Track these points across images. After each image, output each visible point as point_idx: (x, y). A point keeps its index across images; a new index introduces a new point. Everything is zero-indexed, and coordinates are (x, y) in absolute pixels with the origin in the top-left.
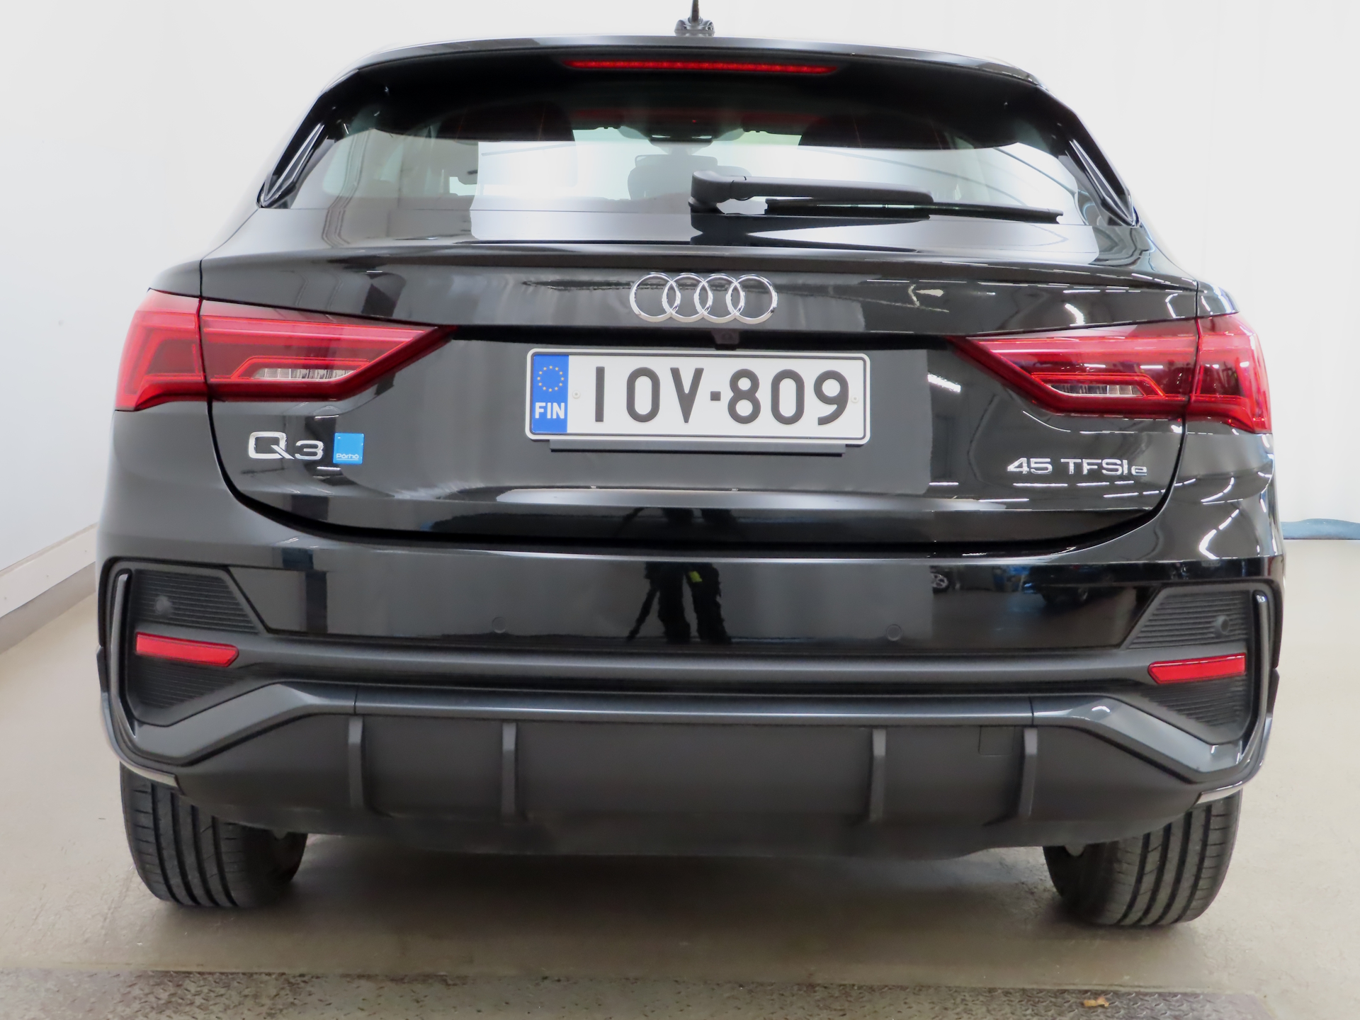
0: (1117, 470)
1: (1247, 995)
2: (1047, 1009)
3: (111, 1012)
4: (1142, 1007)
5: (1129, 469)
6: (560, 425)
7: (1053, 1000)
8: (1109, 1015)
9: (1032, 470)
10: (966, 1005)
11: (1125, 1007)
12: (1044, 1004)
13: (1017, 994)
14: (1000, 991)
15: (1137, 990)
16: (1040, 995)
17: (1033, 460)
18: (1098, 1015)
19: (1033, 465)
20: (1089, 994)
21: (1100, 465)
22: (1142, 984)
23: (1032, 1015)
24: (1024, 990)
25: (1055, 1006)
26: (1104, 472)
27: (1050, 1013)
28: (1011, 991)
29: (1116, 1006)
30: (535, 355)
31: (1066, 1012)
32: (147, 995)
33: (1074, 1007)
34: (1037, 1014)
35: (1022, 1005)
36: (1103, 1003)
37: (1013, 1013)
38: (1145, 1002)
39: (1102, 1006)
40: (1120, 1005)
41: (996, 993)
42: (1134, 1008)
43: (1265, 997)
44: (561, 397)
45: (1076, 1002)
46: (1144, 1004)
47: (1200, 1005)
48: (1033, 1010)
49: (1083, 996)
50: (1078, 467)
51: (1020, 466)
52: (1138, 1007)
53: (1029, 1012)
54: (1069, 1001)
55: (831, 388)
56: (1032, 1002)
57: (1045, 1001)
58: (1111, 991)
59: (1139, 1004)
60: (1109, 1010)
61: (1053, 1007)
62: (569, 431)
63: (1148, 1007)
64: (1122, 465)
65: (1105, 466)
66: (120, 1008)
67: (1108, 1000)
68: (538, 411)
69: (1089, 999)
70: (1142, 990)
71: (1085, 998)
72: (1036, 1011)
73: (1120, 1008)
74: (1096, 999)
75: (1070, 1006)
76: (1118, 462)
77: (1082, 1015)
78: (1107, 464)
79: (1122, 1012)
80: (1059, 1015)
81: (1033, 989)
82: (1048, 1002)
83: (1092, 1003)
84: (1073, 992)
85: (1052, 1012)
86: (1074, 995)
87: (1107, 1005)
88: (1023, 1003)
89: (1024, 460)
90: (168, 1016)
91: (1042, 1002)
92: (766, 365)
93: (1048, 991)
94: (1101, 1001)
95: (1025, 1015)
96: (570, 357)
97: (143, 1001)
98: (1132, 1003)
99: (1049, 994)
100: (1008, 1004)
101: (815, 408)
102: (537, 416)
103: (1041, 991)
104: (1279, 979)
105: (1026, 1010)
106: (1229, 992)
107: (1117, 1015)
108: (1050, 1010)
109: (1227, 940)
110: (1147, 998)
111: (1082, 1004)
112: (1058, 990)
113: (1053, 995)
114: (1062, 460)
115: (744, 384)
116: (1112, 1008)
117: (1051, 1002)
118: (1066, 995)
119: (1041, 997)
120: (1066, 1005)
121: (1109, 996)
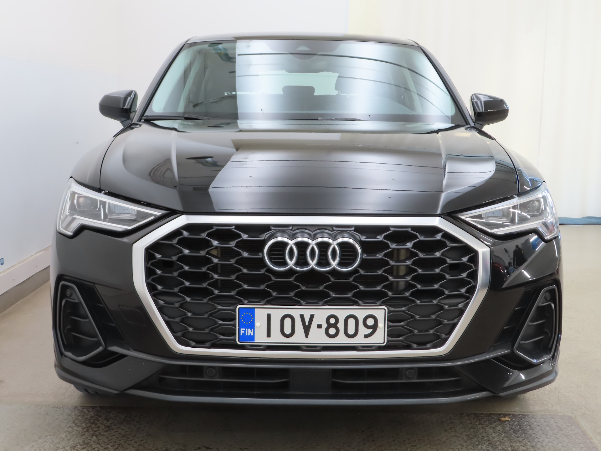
1: (568, 416)
2: (485, 422)
3: (101, 424)
4: (525, 421)
7: (487, 418)
8: (511, 424)
10: (452, 420)
11: (517, 420)
12: (483, 420)
13: (473, 415)
14: (465, 414)
15: (522, 413)
16: (482, 416)
18: (506, 424)
20: (502, 415)
22: (524, 411)
23: (479, 424)
24: (475, 413)
25: (488, 420)
27: (486, 423)
28: (470, 414)
29: (514, 420)
31: (493, 423)
32: (116, 416)
33: (496, 421)
34: (481, 424)
35: (474, 420)
36: (508, 419)
37: (471, 424)
38: (525, 419)
39: (508, 420)
40: (515, 420)
41: (464, 415)
42: (521, 421)
43: (576, 416)
45: (497, 419)
46: (525, 420)
47: (548, 420)
48: (479, 422)
49: (500, 416)
52: (523, 421)
53: (478, 423)
54: (493, 419)
56: (478, 419)
57: (484, 418)
58: (511, 414)
59: (523, 419)
60: (511, 422)
61: (487, 421)
63: (527, 421)
66: (105, 422)
67: (510, 418)
69: (502, 417)
70: (524, 414)
71: (501, 417)
72: (480, 423)
73: (515, 421)
74: (505, 417)
75: (494, 421)
77: (500, 424)
79: (516, 423)
80: (490, 424)
81: (479, 413)
82: (485, 419)
83: (503, 419)
84: (496, 414)
85: (487, 423)
86: (496, 416)
87: (509, 420)
88: (475, 419)
90: (124, 426)
91: (483, 419)
93: (486, 414)
94: (507, 418)
95: (476, 424)
97: (114, 419)
98: (520, 419)
99: (486, 415)
100: (469, 420)
103: (482, 414)
104: (581, 408)
105: (476, 422)
106: (560, 414)
107: (514, 424)
108: (487, 422)
109: (559, 393)
110: (526, 417)
111: (500, 420)
112: (489, 414)
113: (487, 416)
116: (512, 421)
117: (486, 419)
118: (493, 416)
119: (482, 417)
120: (493, 420)
121: (511, 416)
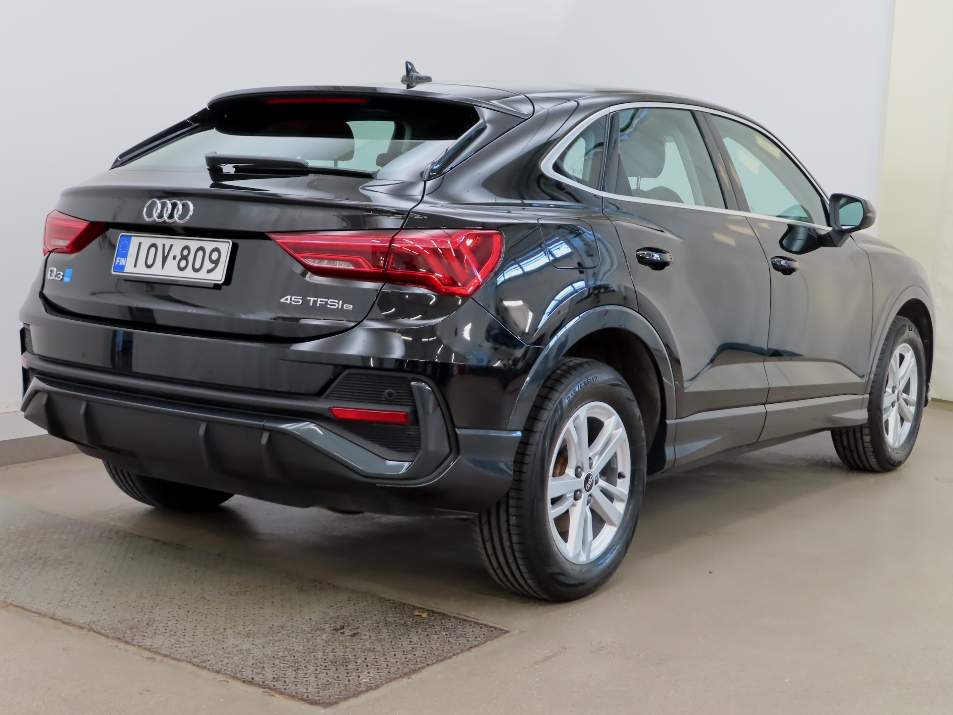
0: (335, 305)
5: (342, 306)
6: (123, 267)
9: (293, 303)
17: (293, 297)
19: (293, 299)
21: (326, 302)
26: (328, 306)
30: (122, 236)
44: (125, 256)
50: (315, 302)
51: (287, 300)
55: (215, 256)
62: (125, 271)
64: (338, 303)
65: (329, 302)
68: (118, 261)
76: (337, 301)
78: (330, 302)
89: (289, 297)
92: (194, 244)
96: (133, 237)
101: (208, 265)
102: (117, 264)
114: (308, 298)
115: (185, 252)
